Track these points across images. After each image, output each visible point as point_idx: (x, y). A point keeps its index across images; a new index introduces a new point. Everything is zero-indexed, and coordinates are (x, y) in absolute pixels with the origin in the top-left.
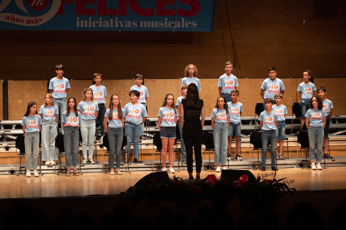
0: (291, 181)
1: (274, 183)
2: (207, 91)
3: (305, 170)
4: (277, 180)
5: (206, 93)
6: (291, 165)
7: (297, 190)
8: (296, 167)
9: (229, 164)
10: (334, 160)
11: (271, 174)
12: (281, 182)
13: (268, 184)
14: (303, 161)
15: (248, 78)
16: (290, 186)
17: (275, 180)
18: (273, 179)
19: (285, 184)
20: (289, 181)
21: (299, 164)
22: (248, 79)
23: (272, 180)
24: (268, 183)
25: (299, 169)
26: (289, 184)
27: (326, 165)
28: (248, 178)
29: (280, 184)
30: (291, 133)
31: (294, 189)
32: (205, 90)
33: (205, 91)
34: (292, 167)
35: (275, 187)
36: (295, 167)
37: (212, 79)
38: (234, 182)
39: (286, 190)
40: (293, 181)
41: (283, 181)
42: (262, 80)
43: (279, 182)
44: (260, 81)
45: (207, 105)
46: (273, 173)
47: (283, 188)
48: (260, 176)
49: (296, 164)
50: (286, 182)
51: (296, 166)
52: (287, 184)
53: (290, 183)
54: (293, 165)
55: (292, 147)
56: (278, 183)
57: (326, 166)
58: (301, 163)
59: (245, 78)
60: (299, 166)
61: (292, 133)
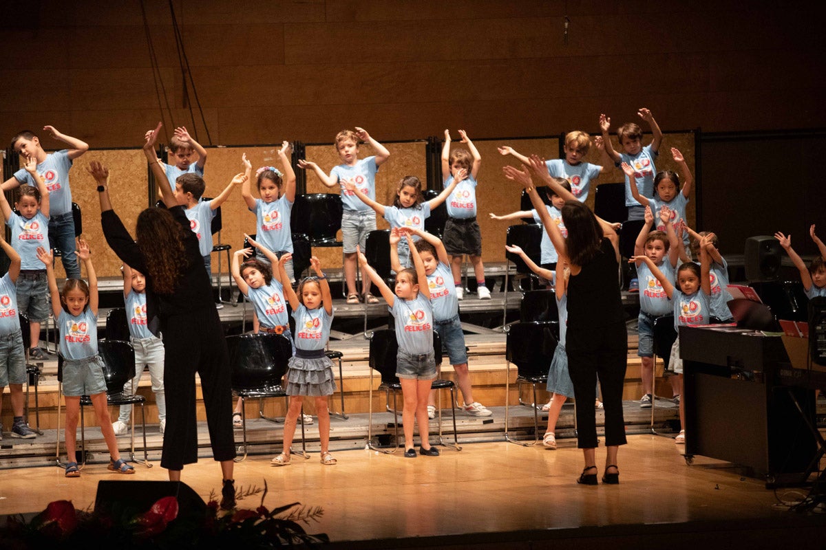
0: (311, 513)
1: (258, 522)
2: (89, 193)
3: (391, 456)
4: (271, 508)
5: (86, 199)
6: (353, 442)
7: (332, 539)
8: (367, 447)
9: (148, 445)
10: (491, 421)
11: (251, 491)
12: (282, 515)
13: (241, 524)
14: (390, 425)
15: (228, 146)
16: (311, 529)
17: (262, 510)
18: (258, 509)
19: (296, 522)
20: (306, 511)
21: (377, 436)
22: (226, 150)
23: (253, 512)
24: (242, 521)
25: (377, 452)
26: (306, 522)
27: (461, 438)
28: (177, 508)
29: (280, 521)
30: (363, 331)
31: (323, 537)
32: (82, 189)
33: (82, 191)
34: (355, 446)
35: (263, 533)
36: (363, 448)
37: (105, 152)
38: (135, 521)
39: (297, 541)
40: (319, 512)
41: (288, 512)
42: (272, 151)
43: (275, 517)
44: (266, 157)
45: (91, 238)
46: (256, 489)
47: (289, 537)
48: (215, 499)
49: (367, 437)
50: (296, 514)
51: (368, 443)
52: (300, 522)
53: (310, 518)
54: (357, 441)
55: (359, 378)
56: (273, 519)
57: (458, 440)
58: (383, 433)
59: (216, 147)
60: (377, 442)
61: (368, 329)
